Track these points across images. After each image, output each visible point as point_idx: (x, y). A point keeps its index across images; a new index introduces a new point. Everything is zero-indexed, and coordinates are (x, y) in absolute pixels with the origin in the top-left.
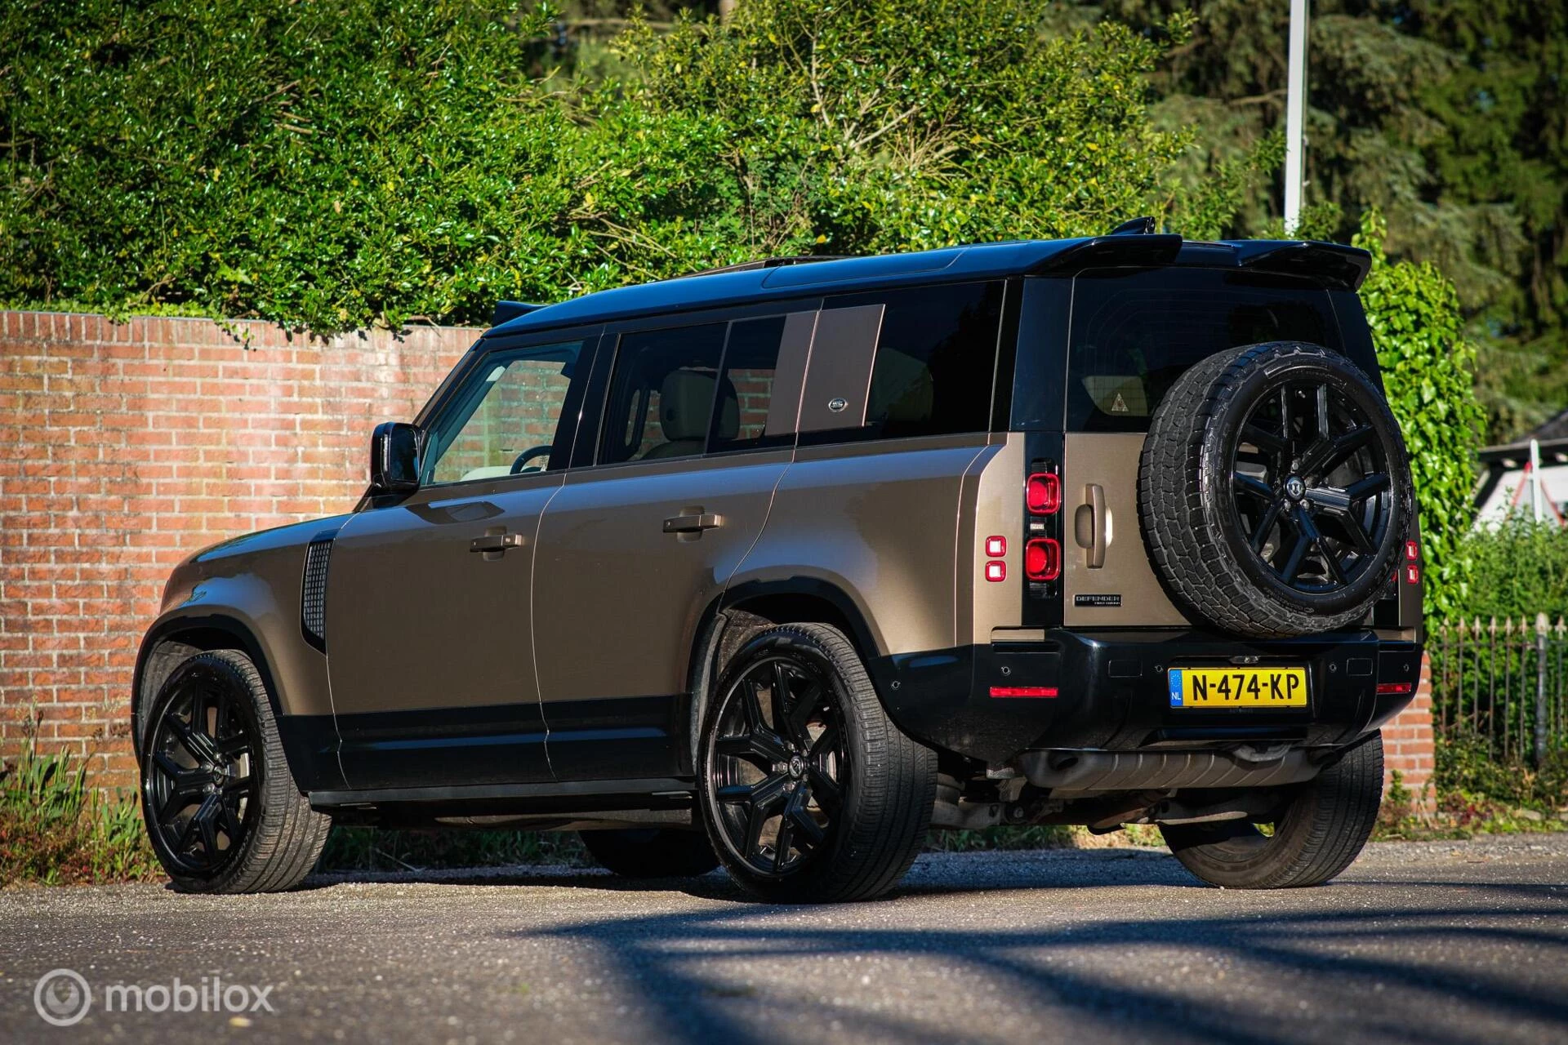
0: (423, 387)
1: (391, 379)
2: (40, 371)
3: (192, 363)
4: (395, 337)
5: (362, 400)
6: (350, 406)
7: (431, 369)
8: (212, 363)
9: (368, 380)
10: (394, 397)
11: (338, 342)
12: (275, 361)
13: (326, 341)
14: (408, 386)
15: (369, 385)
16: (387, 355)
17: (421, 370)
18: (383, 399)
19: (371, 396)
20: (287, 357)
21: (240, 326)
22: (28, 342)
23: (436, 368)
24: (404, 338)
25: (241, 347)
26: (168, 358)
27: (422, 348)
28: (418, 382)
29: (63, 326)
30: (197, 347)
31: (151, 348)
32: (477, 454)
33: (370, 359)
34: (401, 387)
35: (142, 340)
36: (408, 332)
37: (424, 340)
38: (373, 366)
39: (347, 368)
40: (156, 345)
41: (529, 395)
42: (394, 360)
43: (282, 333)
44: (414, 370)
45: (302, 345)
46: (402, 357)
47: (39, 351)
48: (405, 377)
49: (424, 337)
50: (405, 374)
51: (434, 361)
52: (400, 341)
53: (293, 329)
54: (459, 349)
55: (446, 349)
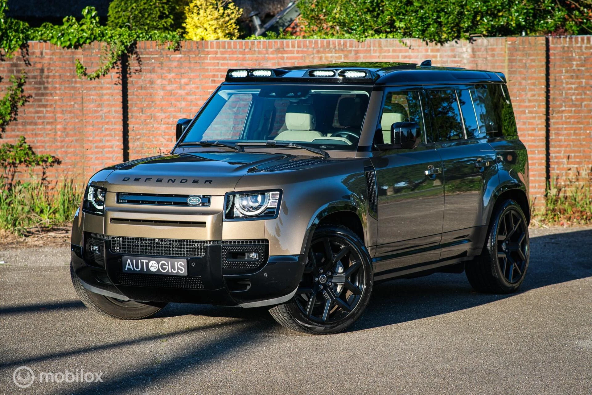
0: (481, 59)
1: (468, 57)
2: (331, 59)
3: (389, 54)
4: (470, 42)
7: (485, 53)
8: (397, 54)
9: (459, 57)
10: (469, 63)
11: (447, 45)
12: (422, 52)
13: (442, 45)
14: (475, 59)
15: (459, 59)
16: (467, 49)
17: (481, 53)
18: (464, 63)
19: (460, 63)
20: (427, 51)
21: (408, 41)
22: (327, 50)
23: (487, 52)
24: (474, 42)
25: (408, 48)
26: (380, 52)
27: (482, 45)
28: (479, 57)
29: (340, 44)
30: (391, 49)
31: (374, 50)
33: (460, 50)
34: (472, 59)
35: (370, 47)
36: (475, 40)
37: (482, 42)
38: (462, 53)
39: (450, 53)
40: (375, 48)
41: (520, 60)
42: (470, 50)
43: (424, 43)
44: (478, 53)
45: (432, 46)
46: (473, 49)
47: (331, 52)
48: (474, 56)
49: (482, 41)
50: (474, 55)
51: (486, 50)
52: (472, 43)
53: (428, 41)
54: (497, 45)
55: (491, 45)
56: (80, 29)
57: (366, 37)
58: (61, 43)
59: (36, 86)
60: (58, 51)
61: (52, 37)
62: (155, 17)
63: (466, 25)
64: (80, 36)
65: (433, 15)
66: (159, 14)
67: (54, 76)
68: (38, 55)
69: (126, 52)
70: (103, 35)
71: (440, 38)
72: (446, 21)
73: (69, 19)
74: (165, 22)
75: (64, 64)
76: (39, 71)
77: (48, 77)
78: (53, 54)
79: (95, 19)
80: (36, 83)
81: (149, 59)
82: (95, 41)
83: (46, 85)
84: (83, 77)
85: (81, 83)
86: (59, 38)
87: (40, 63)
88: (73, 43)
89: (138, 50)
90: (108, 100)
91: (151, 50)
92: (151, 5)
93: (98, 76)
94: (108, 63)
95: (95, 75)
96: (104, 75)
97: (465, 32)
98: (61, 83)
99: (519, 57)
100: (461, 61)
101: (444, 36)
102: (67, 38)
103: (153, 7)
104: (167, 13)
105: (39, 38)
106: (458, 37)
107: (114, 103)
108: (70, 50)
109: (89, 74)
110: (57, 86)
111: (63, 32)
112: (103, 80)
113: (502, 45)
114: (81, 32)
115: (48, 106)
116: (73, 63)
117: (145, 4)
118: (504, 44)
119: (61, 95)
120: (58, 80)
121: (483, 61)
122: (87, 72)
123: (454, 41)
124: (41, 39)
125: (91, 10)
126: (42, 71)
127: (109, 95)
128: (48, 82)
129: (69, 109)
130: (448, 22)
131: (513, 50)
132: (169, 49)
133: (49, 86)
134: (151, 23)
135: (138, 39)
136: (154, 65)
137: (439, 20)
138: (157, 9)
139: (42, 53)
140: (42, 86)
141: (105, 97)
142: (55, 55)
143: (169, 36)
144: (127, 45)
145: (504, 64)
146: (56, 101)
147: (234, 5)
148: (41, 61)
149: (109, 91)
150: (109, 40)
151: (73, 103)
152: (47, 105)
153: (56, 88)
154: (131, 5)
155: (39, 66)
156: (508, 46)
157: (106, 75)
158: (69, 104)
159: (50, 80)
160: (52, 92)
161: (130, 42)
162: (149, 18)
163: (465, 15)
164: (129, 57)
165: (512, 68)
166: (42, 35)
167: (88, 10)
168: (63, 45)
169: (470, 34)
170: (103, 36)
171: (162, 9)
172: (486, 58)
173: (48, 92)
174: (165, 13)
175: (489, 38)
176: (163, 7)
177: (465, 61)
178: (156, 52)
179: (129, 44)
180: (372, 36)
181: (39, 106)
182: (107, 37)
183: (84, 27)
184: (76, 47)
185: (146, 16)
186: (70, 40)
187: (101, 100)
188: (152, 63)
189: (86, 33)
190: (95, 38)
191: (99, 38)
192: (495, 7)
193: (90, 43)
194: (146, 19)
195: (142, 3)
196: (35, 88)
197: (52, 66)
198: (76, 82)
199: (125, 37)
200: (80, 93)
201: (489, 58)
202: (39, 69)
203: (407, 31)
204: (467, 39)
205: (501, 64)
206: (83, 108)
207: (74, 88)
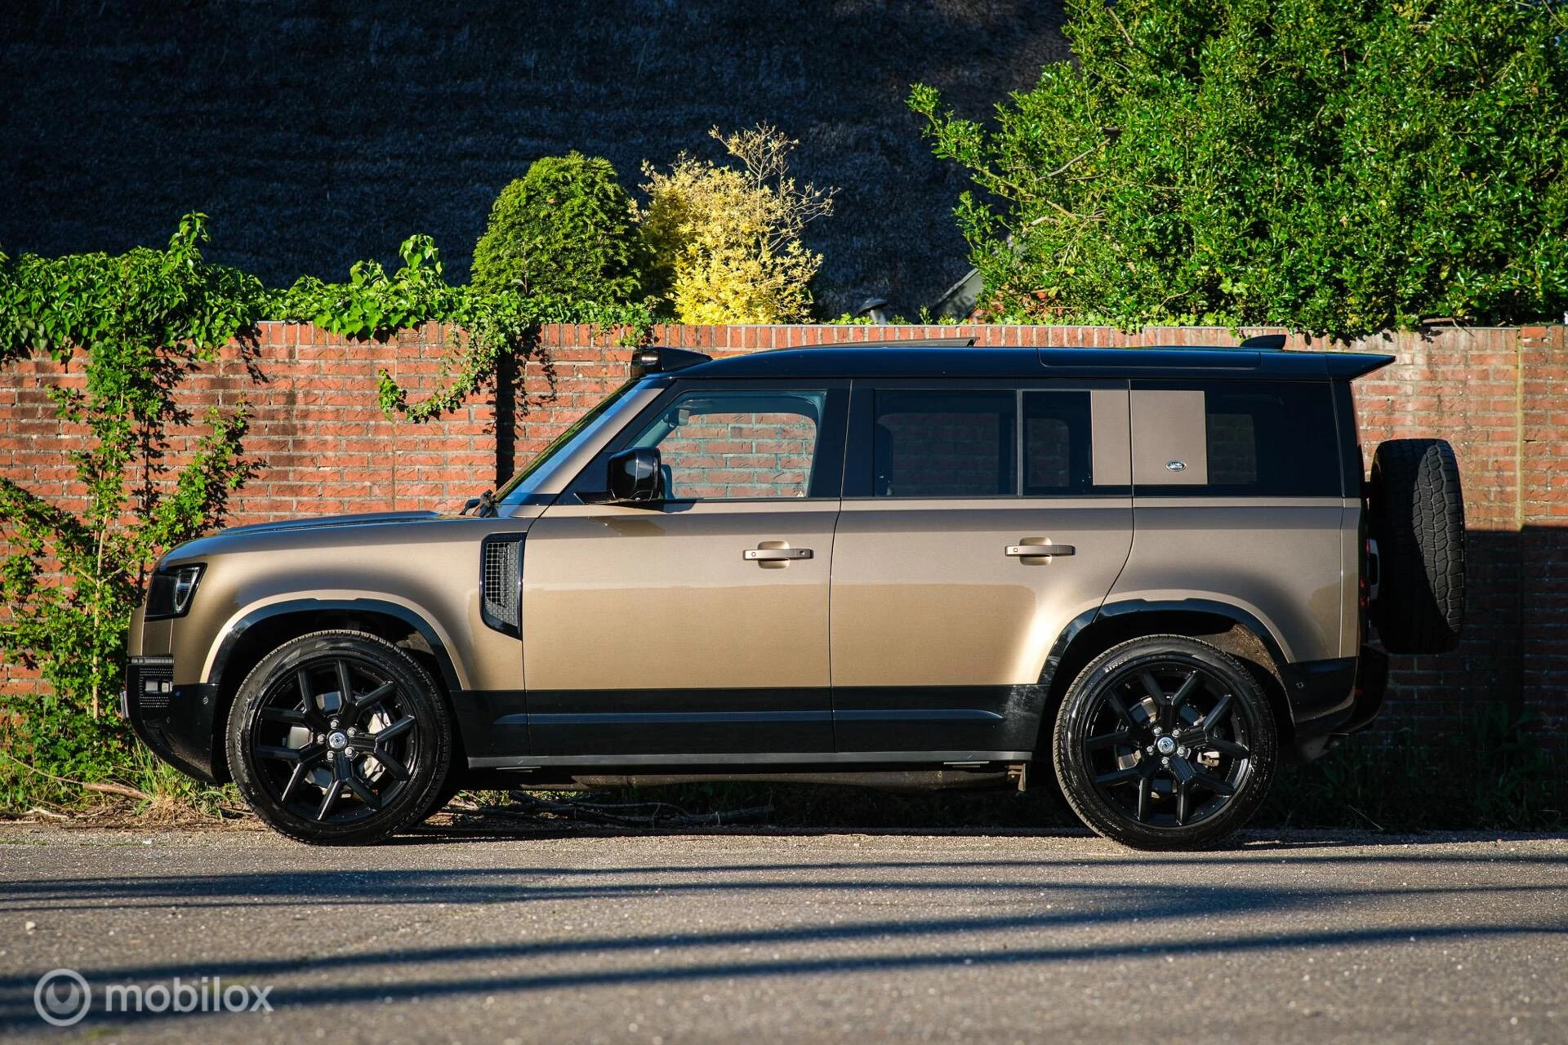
0: (1452, 383)
1: (1417, 378)
4: (1423, 338)
5: (1384, 398)
6: (1371, 403)
7: (1462, 367)
9: (1391, 378)
10: (1421, 393)
11: (1359, 345)
13: (1346, 344)
14: (1436, 384)
15: (1393, 383)
16: (1413, 356)
17: (1451, 368)
18: (1407, 396)
19: (1395, 394)
23: (1467, 365)
24: (1433, 338)
27: (1453, 348)
28: (1446, 379)
29: (1075, 337)
32: (1507, 444)
34: (1428, 384)
36: (1438, 333)
37: (1455, 340)
38: (1399, 366)
41: (1557, 388)
42: (1420, 360)
43: (1300, 338)
44: (1443, 368)
45: (1321, 348)
46: (1430, 357)
48: (1432, 375)
49: (1456, 338)
50: (1431, 372)
51: (1465, 359)
52: (1429, 340)
53: (1311, 332)
54: (1494, 348)
55: (1477, 349)
56: (392, 289)
57: (1144, 321)
58: (343, 326)
59: (275, 438)
60: (333, 347)
61: (320, 311)
62: (593, 271)
63: (1411, 291)
64: (391, 307)
65: (1320, 263)
66: (603, 262)
67: (322, 414)
68: (282, 356)
69: (509, 349)
70: (449, 306)
71: (1342, 326)
72: (1354, 279)
73: (365, 267)
74: (619, 285)
75: (349, 382)
76: (283, 399)
77: (305, 415)
78: (320, 355)
79: (433, 268)
80: (274, 430)
81: (572, 370)
82: (431, 322)
83: (300, 436)
84: (397, 414)
85: (389, 430)
86: (337, 313)
87: (285, 377)
88: (373, 325)
89: (541, 346)
90: (460, 475)
91: (577, 348)
92: (583, 241)
93: (435, 413)
94: (460, 378)
95: (427, 408)
96: (452, 410)
97: (1406, 310)
98: (338, 432)
99: (1551, 381)
100: (1397, 387)
101: (1353, 320)
102: (356, 312)
103: (587, 244)
104: (625, 262)
105: (285, 312)
106: (1390, 323)
107: (474, 483)
108: (364, 346)
109: (411, 407)
110: (329, 438)
111: (347, 299)
112: (448, 423)
113: (1507, 348)
114: (395, 298)
115: (305, 491)
116: (373, 380)
117: (566, 236)
118: (1513, 345)
119: (339, 461)
120: (330, 424)
121: (1457, 388)
122: (406, 402)
123: (1380, 336)
124: (289, 317)
125: (424, 243)
126: (291, 398)
127: (462, 462)
128: (304, 429)
129: (358, 500)
130: (1360, 280)
131: (1536, 360)
132: (623, 344)
133: (308, 438)
134: (581, 286)
135: (542, 318)
136: (583, 387)
137: (1337, 275)
138: (599, 250)
139: (291, 354)
140: (290, 439)
141: (453, 468)
142: (325, 358)
143: (623, 313)
144: (514, 333)
145: (1514, 399)
146: (324, 478)
147: (801, 245)
148: (287, 374)
149: (462, 453)
150: (466, 318)
151: (368, 484)
152: (301, 487)
153: (325, 443)
154: (530, 239)
155: (282, 386)
156: (1522, 350)
157: (456, 410)
158: (358, 484)
159: (310, 423)
160: (315, 454)
161: (520, 326)
162: (578, 274)
163: (1408, 264)
164: (520, 362)
165: (1533, 408)
166: (293, 306)
167: (416, 244)
168: (348, 330)
169: (1422, 318)
170: (451, 309)
171: (611, 252)
172: (1465, 383)
173: (305, 453)
174: (619, 263)
175: (1473, 330)
176: (615, 247)
177: (1409, 389)
178: (591, 355)
179: (517, 330)
180: (1160, 320)
181: (281, 491)
182: (461, 310)
183: (403, 285)
184: (382, 336)
185: (570, 268)
186: (364, 317)
187: (441, 476)
188: (578, 382)
189: (406, 298)
190: (430, 313)
191: (441, 315)
192: (1487, 244)
193: (416, 326)
194: (569, 275)
195: (560, 235)
196: (272, 444)
197: (316, 388)
198: (377, 429)
199: (508, 311)
200: (387, 458)
201: (1473, 382)
202: (284, 394)
203: (1252, 305)
204: (1414, 328)
205: (1506, 398)
206: (393, 498)
207: (372, 445)
